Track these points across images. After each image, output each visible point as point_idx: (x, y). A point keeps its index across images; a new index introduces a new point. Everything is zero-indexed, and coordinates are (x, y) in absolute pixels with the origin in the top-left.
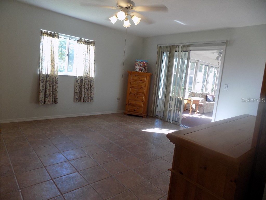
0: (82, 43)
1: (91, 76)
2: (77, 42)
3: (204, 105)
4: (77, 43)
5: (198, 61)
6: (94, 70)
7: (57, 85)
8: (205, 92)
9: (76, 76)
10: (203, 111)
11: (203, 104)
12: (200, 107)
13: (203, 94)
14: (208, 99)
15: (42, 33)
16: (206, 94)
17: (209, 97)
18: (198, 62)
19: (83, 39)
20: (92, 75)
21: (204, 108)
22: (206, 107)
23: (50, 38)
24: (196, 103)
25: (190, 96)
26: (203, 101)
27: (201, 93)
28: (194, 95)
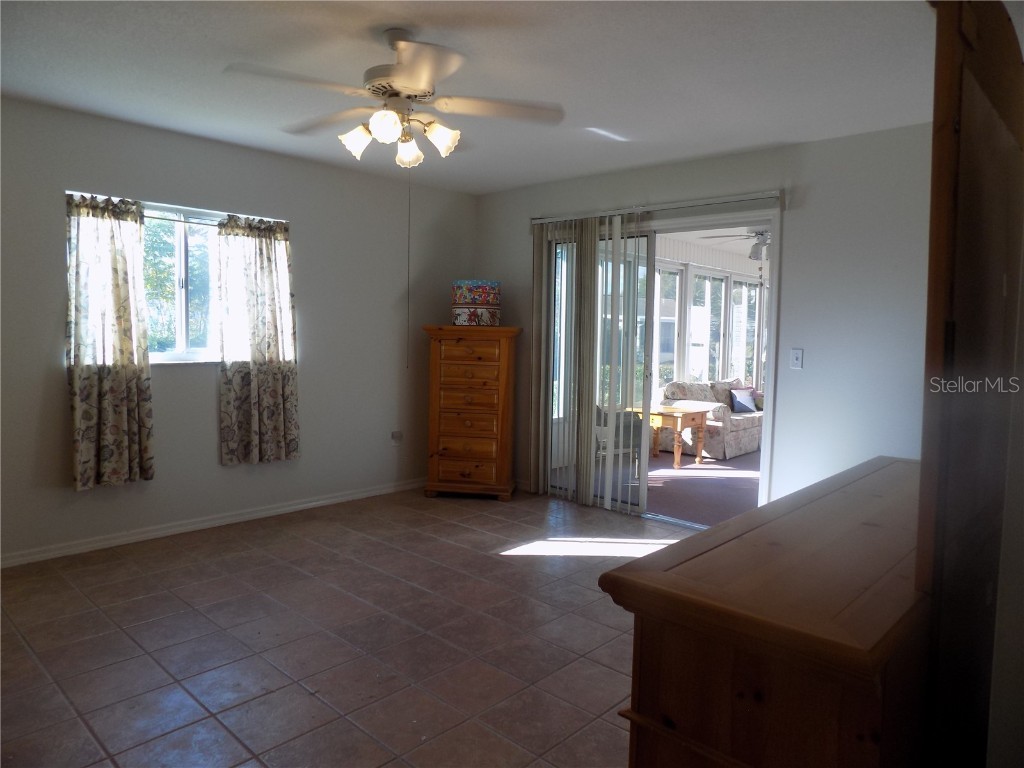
0: (240, 232)
1: (281, 359)
2: (217, 229)
3: (724, 428)
4: (220, 233)
5: (686, 265)
6: (294, 333)
7: (148, 405)
8: (723, 379)
9: (222, 364)
10: (722, 451)
11: (720, 424)
12: (711, 437)
13: (718, 387)
14: (736, 404)
15: (71, 206)
16: (727, 387)
17: (742, 397)
18: (687, 270)
19: (243, 216)
20: (288, 352)
21: (727, 438)
22: (734, 434)
23: (107, 223)
24: (694, 423)
25: (669, 398)
26: (720, 414)
27: (709, 383)
28: (685, 395)
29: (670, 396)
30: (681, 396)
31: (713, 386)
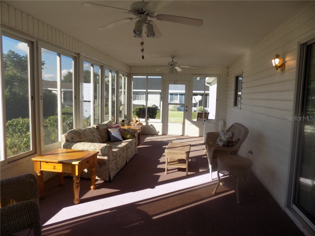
3: (108, 160)
8: (101, 122)
10: (108, 175)
11: (106, 158)
12: (100, 167)
13: (101, 128)
14: (111, 138)
16: (105, 127)
17: (114, 133)
21: (111, 166)
22: (114, 161)
24: (88, 164)
25: (70, 142)
26: (106, 152)
27: (95, 126)
28: (81, 138)
29: (70, 140)
30: (78, 140)
31: (98, 127)
